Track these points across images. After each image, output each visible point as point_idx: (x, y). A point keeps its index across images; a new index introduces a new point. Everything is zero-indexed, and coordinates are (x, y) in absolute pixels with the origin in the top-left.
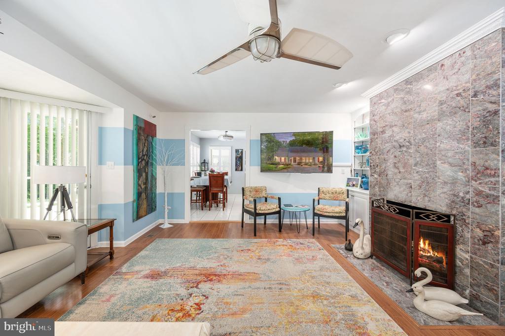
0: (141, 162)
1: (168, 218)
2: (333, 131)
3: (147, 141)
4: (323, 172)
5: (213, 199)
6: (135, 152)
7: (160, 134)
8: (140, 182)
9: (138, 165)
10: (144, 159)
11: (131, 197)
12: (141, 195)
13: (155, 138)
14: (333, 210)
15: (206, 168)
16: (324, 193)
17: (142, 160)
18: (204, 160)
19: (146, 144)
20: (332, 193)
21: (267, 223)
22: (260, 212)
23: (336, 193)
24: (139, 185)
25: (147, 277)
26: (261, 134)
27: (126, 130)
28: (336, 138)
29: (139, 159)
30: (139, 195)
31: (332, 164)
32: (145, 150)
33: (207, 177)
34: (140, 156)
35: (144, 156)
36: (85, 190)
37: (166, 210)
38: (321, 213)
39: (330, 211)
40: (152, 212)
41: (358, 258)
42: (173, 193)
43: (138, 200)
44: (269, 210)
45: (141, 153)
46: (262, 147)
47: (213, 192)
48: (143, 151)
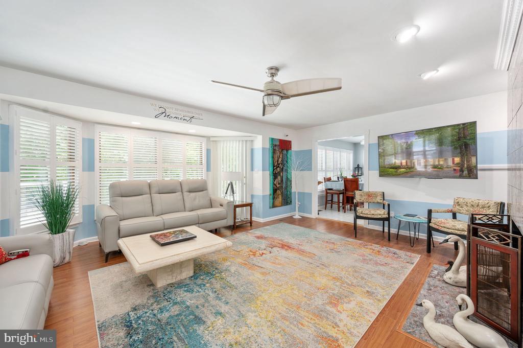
0: (276, 168)
1: (299, 212)
2: (475, 123)
3: (281, 154)
4: (461, 177)
5: (347, 203)
6: (271, 162)
7: (295, 147)
8: (275, 182)
9: (274, 170)
10: (279, 167)
11: (268, 191)
12: (276, 191)
13: (290, 151)
14: (454, 226)
15: (360, 172)
16: (459, 205)
17: (277, 167)
18: (358, 165)
19: (281, 156)
20: (472, 205)
21: (391, 232)
22: (361, 215)
23: (478, 206)
24: (274, 184)
25: (256, 237)
26: (378, 137)
27: (263, 149)
28: (480, 130)
29: (274, 167)
30: (275, 191)
31: (476, 167)
32: (280, 160)
33: (343, 182)
34: (275, 165)
35: (279, 164)
36: (245, 185)
37: (297, 205)
38: (437, 227)
39: (449, 227)
40: (287, 205)
41: (447, 283)
42: (304, 193)
43: (274, 194)
44: (373, 215)
45: (276, 163)
46: (380, 150)
47: (347, 195)
48: (278, 161)
